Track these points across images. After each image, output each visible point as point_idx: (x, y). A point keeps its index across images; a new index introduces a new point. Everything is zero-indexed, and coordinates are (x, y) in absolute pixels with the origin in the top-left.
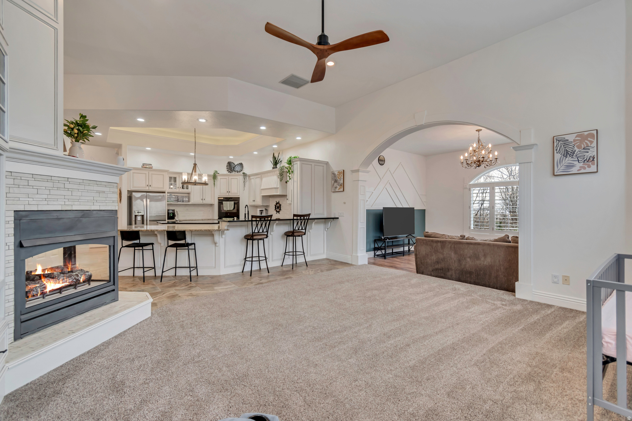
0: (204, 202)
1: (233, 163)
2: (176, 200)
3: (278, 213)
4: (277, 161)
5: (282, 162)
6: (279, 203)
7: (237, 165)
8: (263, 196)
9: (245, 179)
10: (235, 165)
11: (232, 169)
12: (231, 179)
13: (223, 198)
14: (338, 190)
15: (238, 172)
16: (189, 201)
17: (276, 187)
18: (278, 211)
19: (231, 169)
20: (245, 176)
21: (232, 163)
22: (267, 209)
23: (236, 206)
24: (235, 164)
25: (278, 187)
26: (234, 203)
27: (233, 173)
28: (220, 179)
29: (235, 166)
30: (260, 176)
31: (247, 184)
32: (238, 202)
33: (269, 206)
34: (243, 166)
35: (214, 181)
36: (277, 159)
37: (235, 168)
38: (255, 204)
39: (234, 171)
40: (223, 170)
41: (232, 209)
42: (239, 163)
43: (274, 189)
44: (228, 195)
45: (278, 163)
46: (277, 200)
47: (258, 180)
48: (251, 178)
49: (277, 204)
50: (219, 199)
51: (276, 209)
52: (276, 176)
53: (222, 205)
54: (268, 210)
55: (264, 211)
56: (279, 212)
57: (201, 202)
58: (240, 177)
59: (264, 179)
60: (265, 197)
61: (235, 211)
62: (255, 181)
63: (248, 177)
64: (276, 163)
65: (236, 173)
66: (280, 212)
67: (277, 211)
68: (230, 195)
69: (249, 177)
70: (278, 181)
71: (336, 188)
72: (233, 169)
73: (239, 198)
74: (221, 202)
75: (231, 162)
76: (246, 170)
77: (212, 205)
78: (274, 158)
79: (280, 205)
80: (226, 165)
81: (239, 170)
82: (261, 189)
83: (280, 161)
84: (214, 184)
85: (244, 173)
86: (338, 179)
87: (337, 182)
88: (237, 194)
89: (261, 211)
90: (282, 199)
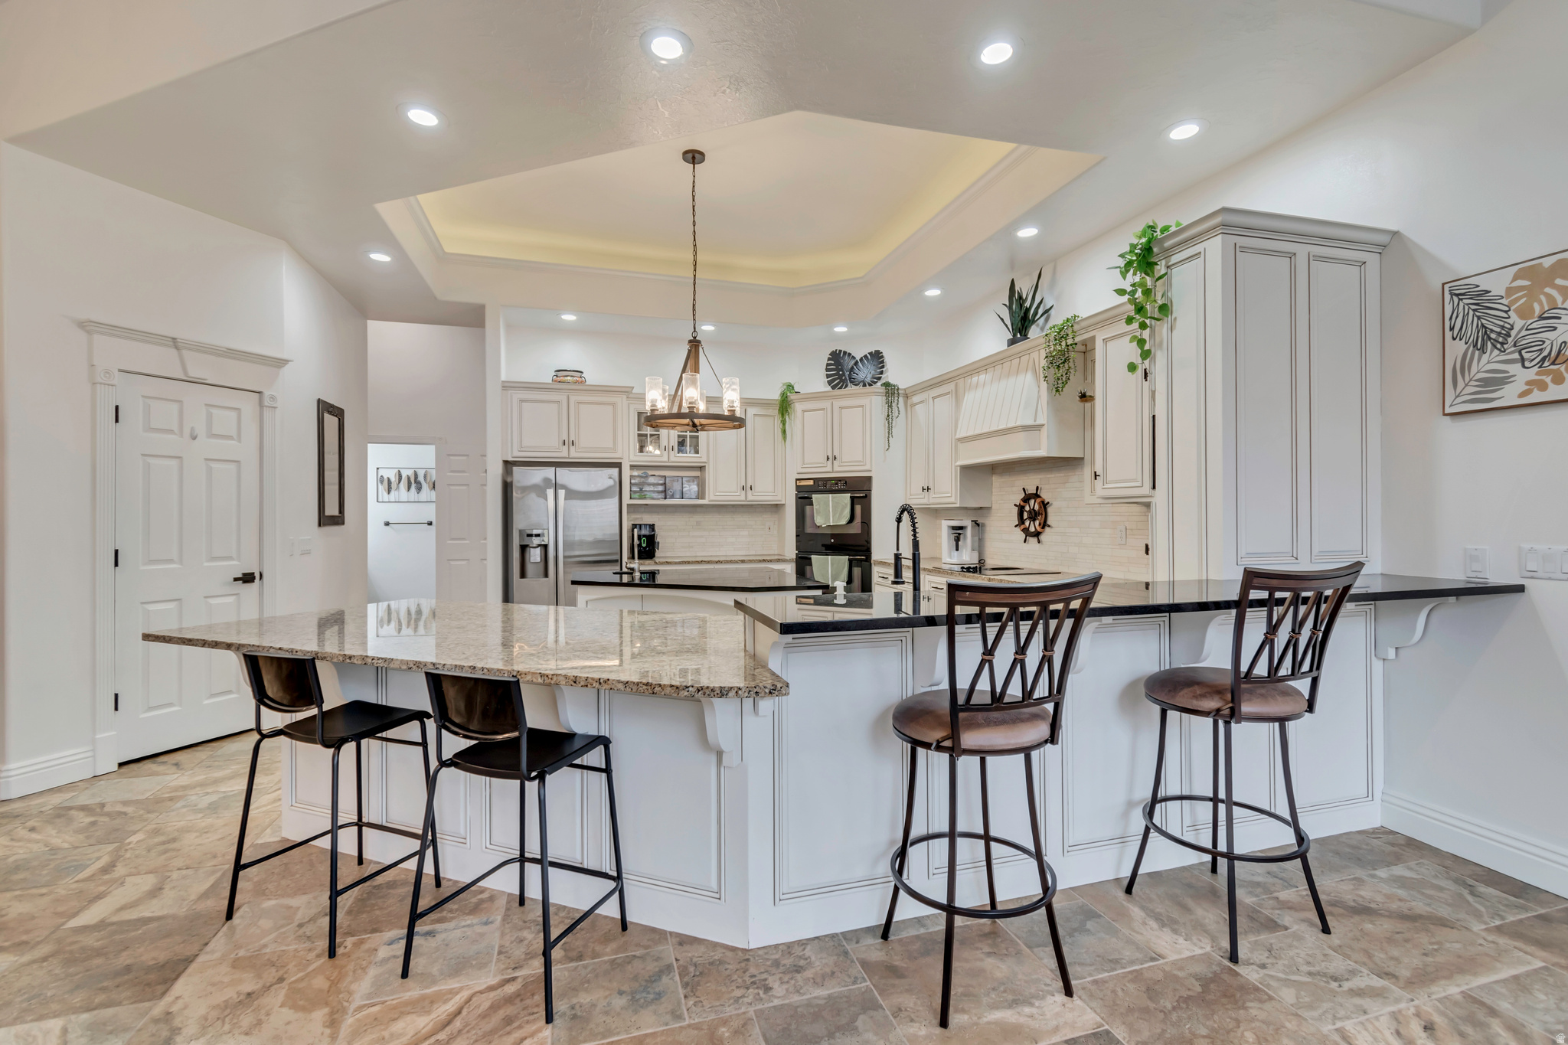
0: (751, 497)
1: (850, 354)
2: (658, 492)
3: (1033, 540)
4: (1028, 310)
5: (1052, 312)
6: (1036, 496)
7: (861, 360)
8: (967, 470)
9: (890, 406)
10: (853, 362)
11: (844, 374)
12: (841, 408)
13: (811, 483)
14: (1524, 394)
15: (864, 385)
16: (701, 494)
17: (1031, 422)
18: (1032, 529)
19: (840, 377)
20: (893, 394)
21: (845, 353)
22: (979, 522)
23: (858, 508)
24: (854, 358)
25: (1038, 422)
26: (852, 499)
27: (851, 389)
28: (804, 411)
29: (856, 363)
30: (951, 387)
31: (899, 425)
32: (866, 496)
33: (989, 508)
34: (883, 362)
35: (784, 423)
36: (1027, 304)
37: (856, 371)
38: (932, 501)
39: (851, 382)
40: (814, 380)
41: (844, 522)
42: (870, 354)
43: (1021, 435)
44: (829, 469)
45: (1034, 321)
46: (1031, 482)
47: (943, 406)
48: (915, 399)
49: (1026, 500)
50: (798, 487)
51: (1021, 521)
52: (1029, 376)
53: (808, 508)
54: (983, 525)
55: (969, 532)
56: (1037, 534)
57: (740, 497)
58: (874, 398)
59: (969, 399)
60: (978, 473)
61: (856, 528)
62: (931, 412)
63: (901, 399)
64: (1022, 321)
65: (859, 389)
66: (1042, 537)
67: (1026, 531)
68: (836, 469)
69: (907, 397)
70: (1039, 397)
72: (850, 375)
73: (870, 478)
74: (804, 498)
75: (840, 351)
76: (896, 373)
77: (777, 508)
78: (1016, 299)
79: (1045, 505)
80: (826, 362)
81: (868, 380)
82: (959, 440)
83: (1040, 312)
84: (784, 432)
85: (887, 385)
86: (1522, 316)
87: (1500, 345)
88: (862, 464)
89: (954, 528)
90: (1058, 475)
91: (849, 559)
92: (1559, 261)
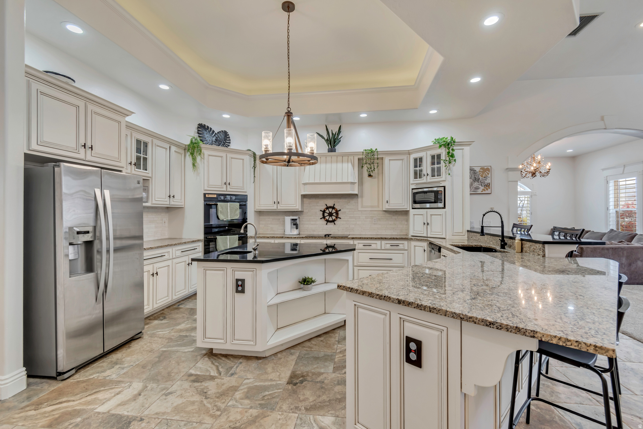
1: (211, 129)
13: (215, 196)
14: (482, 191)
21: (208, 127)
22: (299, 217)
23: (242, 211)
25: (347, 181)
26: (240, 205)
29: (216, 134)
32: (244, 205)
35: (194, 159)
38: (280, 208)
44: (225, 189)
46: (330, 203)
50: (205, 198)
53: (212, 211)
56: (333, 222)
57: (167, 202)
68: (229, 189)
70: (354, 172)
71: (477, 188)
73: (246, 195)
74: (210, 204)
79: (337, 211)
82: (303, 183)
84: (194, 164)
86: (481, 177)
87: (478, 181)
88: (243, 188)
89: (293, 220)
90: (344, 200)
91: (238, 237)
92: (487, 168)
